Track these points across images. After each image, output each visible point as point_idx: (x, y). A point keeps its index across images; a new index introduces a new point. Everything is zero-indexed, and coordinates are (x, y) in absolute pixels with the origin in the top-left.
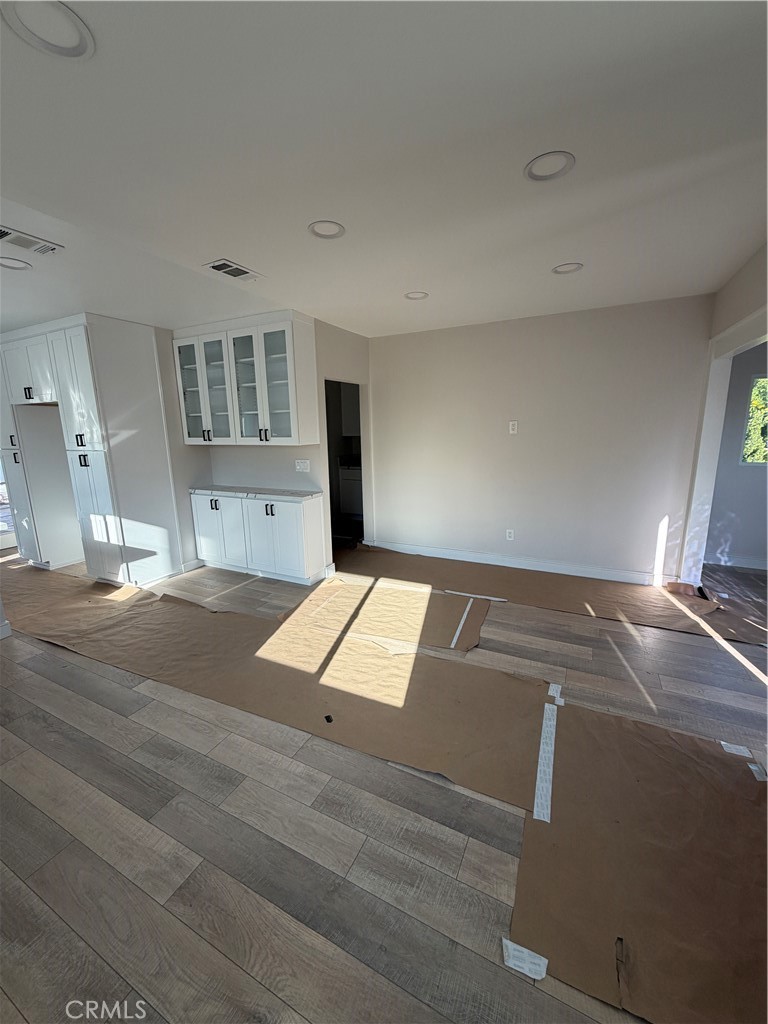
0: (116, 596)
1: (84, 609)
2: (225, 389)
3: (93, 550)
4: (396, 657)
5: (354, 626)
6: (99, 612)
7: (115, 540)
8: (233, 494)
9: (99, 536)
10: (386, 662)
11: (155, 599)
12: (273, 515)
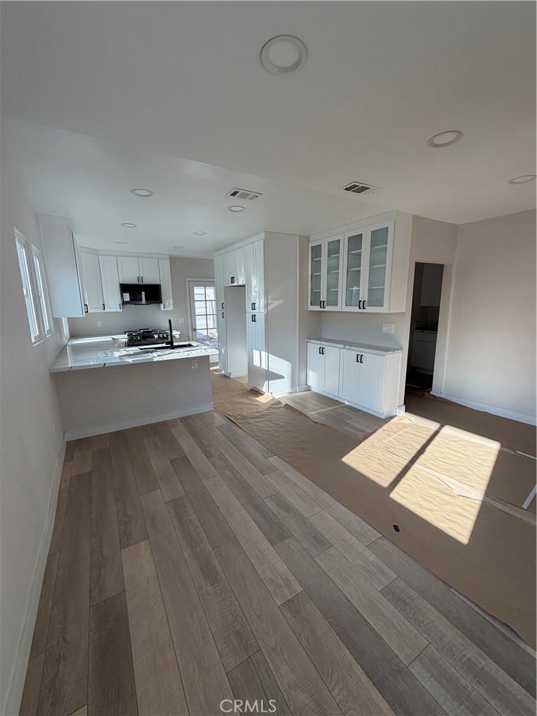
0: (261, 399)
1: (246, 403)
2: (338, 273)
3: (253, 370)
4: (461, 498)
5: (420, 460)
6: (253, 407)
7: (264, 366)
8: (335, 345)
9: (256, 363)
10: (451, 500)
11: (281, 406)
12: (361, 362)
